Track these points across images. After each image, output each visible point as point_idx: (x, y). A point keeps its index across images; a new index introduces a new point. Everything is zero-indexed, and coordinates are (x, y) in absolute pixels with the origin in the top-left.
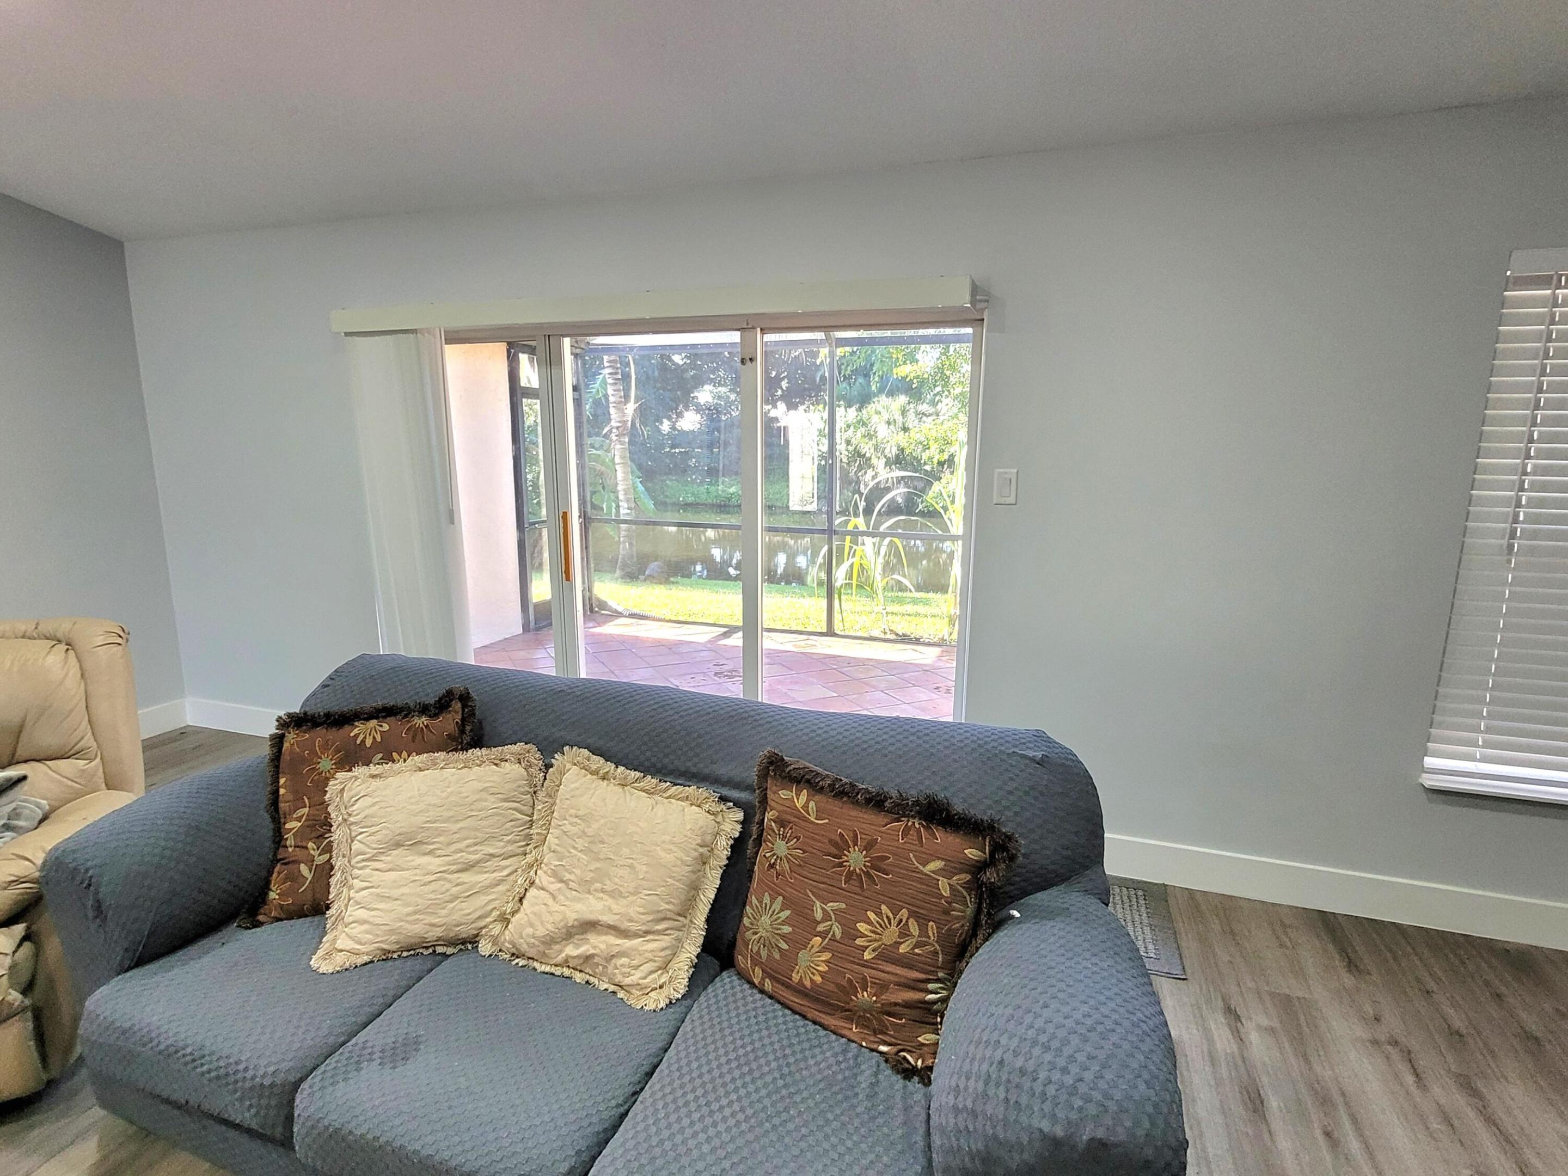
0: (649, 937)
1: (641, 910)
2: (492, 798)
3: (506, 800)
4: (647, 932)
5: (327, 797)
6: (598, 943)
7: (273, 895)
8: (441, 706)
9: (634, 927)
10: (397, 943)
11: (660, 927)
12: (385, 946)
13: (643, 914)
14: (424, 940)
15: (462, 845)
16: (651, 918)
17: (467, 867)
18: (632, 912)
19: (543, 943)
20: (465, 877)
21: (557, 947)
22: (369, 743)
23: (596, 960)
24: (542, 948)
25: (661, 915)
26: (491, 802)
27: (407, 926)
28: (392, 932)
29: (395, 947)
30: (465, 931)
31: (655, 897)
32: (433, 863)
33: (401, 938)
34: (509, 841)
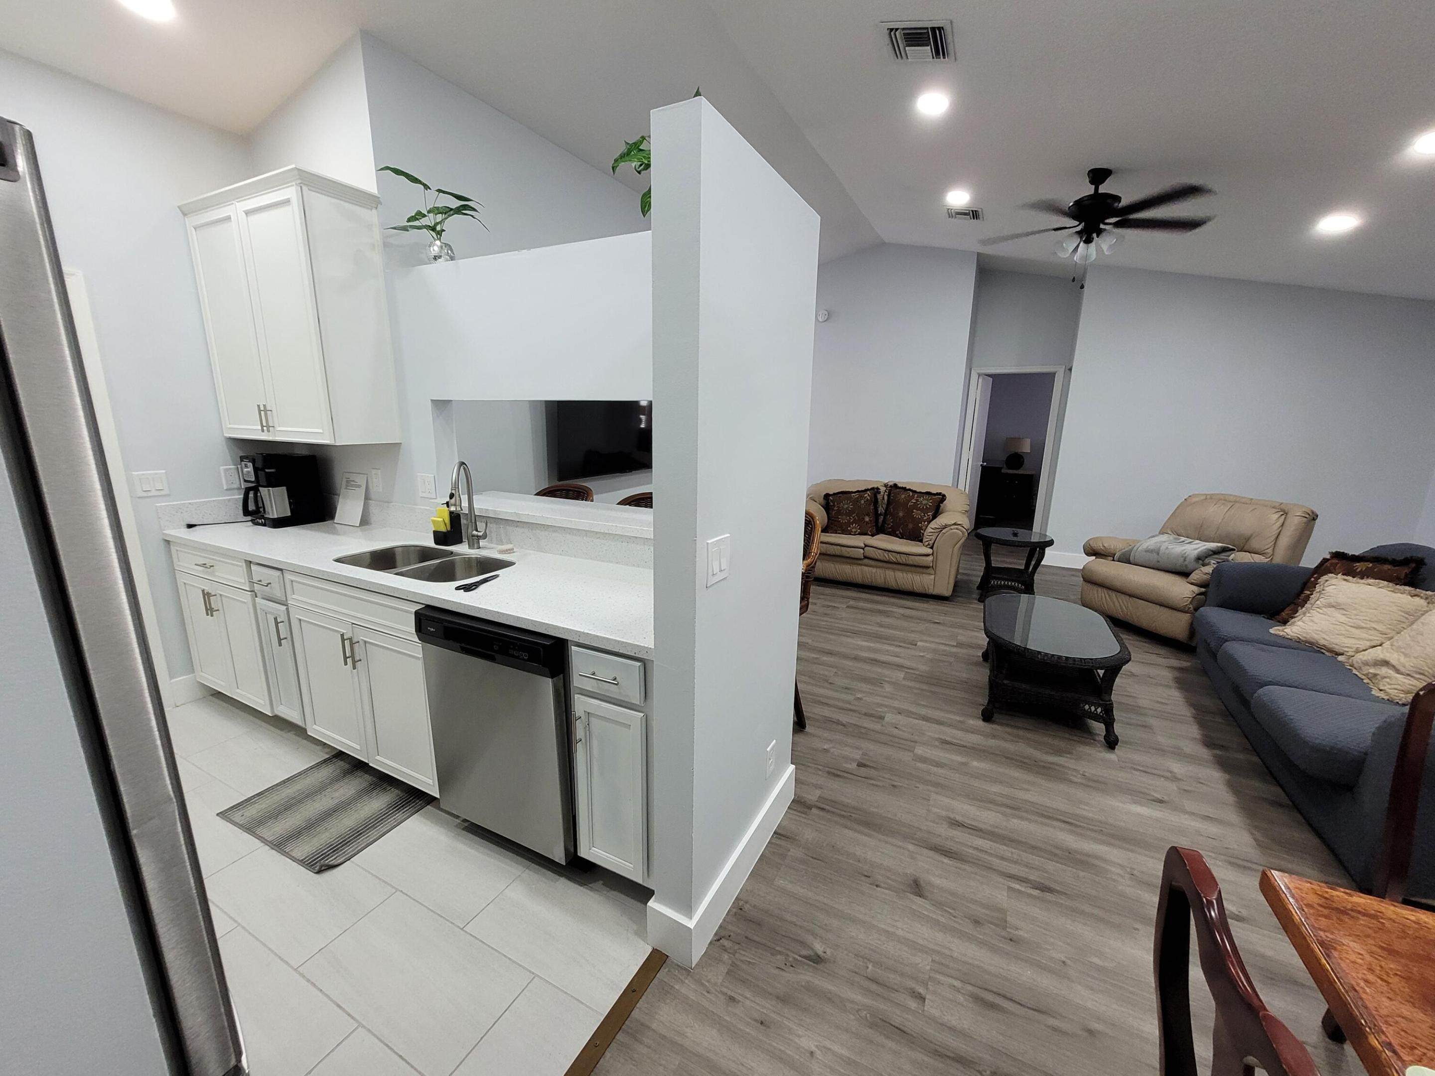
0: (1409, 677)
1: (1412, 665)
2: (1395, 608)
3: (1402, 611)
4: (1408, 675)
5: (1319, 580)
6: (1384, 671)
7: (1283, 614)
8: (1405, 562)
9: (1402, 669)
10: (1305, 637)
11: (1418, 676)
12: (1301, 637)
13: (1412, 667)
14: (1317, 643)
15: (1361, 618)
16: (1414, 669)
17: (1358, 627)
18: (1407, 664)
19: (1362, 663)
20: (1353, 630)
21: (1368, 667)
22: (1358, 570)
23: (1378, 677)
24: (1361, 665)
25: (1422, 672)
26: (1395, 609)
27: (1314, 635)
28: (1307, 633)
29: (1304, 639)
30: (1337, 649)
31: (1424, 663)
32: (1343, 619)
33: (1308, 637)
34: (1389, 628)
